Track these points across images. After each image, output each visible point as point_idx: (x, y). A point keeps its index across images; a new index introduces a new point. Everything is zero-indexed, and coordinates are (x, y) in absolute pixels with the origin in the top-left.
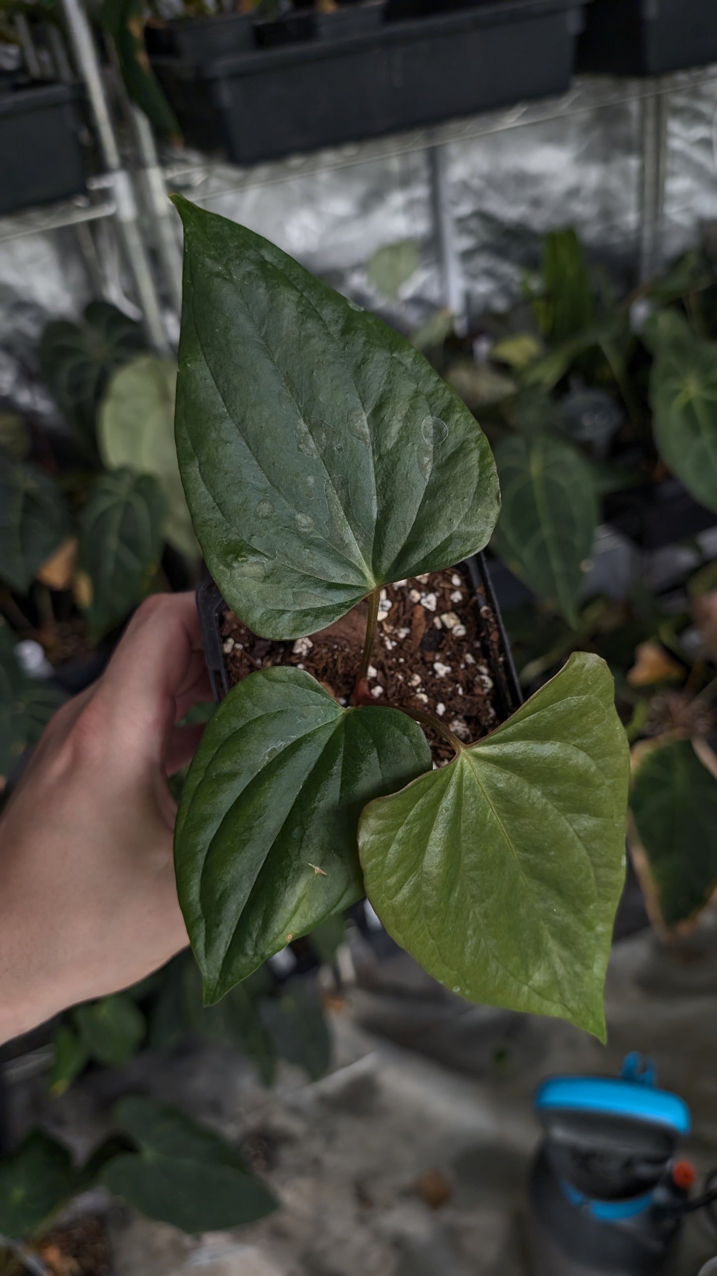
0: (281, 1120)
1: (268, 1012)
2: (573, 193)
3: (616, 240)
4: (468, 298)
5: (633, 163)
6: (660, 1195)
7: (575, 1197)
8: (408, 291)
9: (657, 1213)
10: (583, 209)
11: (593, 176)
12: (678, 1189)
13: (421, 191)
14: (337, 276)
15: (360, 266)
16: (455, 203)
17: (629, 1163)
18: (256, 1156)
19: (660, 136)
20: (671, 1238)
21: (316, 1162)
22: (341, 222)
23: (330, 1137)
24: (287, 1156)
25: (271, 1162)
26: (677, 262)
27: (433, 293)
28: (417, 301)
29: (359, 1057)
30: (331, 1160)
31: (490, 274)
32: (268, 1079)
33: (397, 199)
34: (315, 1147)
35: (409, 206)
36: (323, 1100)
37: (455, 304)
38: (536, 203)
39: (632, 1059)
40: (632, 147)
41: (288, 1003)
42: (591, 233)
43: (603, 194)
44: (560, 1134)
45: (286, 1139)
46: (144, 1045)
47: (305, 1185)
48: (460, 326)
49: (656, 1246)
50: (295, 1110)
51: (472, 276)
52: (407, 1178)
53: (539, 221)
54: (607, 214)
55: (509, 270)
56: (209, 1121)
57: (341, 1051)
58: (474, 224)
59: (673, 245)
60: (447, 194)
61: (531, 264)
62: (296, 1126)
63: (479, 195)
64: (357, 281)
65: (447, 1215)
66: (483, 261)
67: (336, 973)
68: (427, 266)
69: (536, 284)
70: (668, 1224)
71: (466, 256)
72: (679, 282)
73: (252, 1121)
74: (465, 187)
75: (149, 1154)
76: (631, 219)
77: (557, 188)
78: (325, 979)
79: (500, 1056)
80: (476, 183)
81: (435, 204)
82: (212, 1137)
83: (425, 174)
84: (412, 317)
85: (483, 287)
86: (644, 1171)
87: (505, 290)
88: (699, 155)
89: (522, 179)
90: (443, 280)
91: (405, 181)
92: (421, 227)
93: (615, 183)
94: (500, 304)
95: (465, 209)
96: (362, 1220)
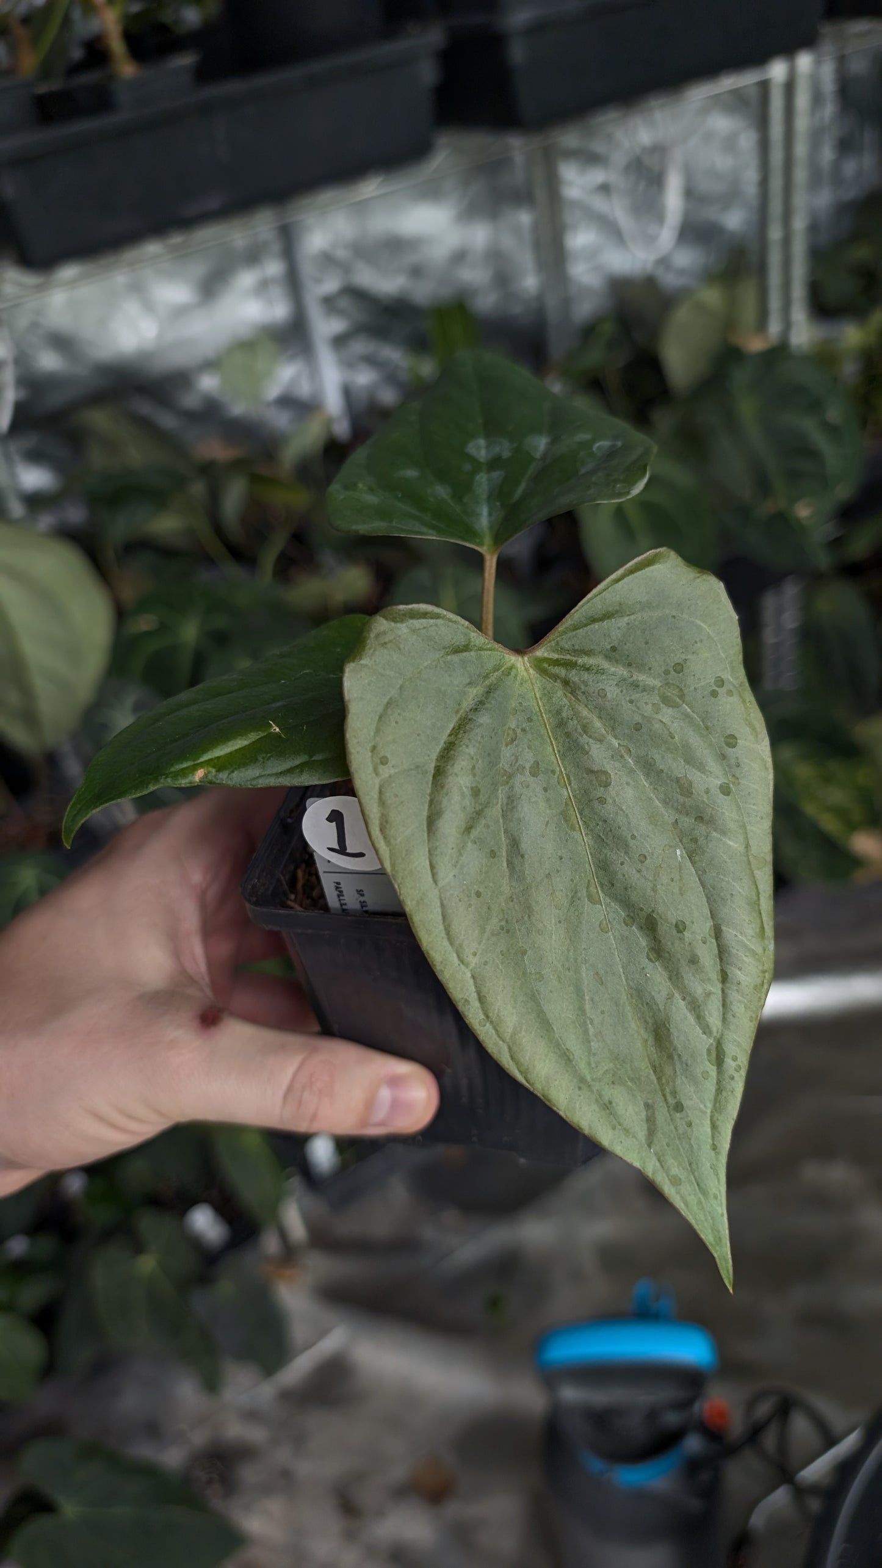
0: (235, 1430)
1: (201, 1303)
2: (460, 257)
3: (517, 309)
4: (347, 392)
5: (525, 218)
6: (693, 1444)
7: (595, 1465)
8: (273, 391)
9: (693, 1466)
10: (474, 276)
11: (479, 235)
12: (713, 1433)
13: (274, 268)
14: (181, 379)
15: (210, 365)
16: (318, 281)
17: (652, 1414)
18: (210, 1482)
19: (553, 183)
20: (711, 1492)
21: (286, 1475)
22: (180, 312)
23: (299, 1441)
24: (249, 1474)
25: (229, 1485)
26: (589, 331)
27: (304, 390)
28: (287, 401)
29: (323, 1333)
30: (304, 1468)
31: (371, 361)
32: (211, 1384)
33: (246, 279)
34: (282, 1456)
35: (262, 288)
36: (287, 1396)
37: (333, 402)
38: (416, 272)
39: (643, 1288)
40: (522, 197)
41: (225, 1288)
42: (486, 302)
43: (495, 256)
44: (570, 1394)
45: (243, 1453)
46: (49, 1370)
47: (275, 1506)
48: (342, 429)
49: (694, 1504)
50: (252, 1415)
51: (348, 364)
52: (399, 1472)
53: (423, 293)
54: (503, 279)
55: (394, 354)
56: (143, 1451)
57: (299, 1331)
58: (344, 303)
59: (584, 309)
60: (307, 269)
61: (419, 344)
62: (255, 1434)
63: (346, 268)
64: (208, 383)
65: (453, 1509)
66: (360, 346)
67: (283, 1235)
68: (292, 358)
69: (427, 368)
70: (705, 1476)
71: (339, 342)
72: (595, 357)
73: (199, 1438)
74: (327, 259)
75: (70, 1509)
76: (530, 282)
77: (438, 253)
78: (271, 1244)
79: (494, 1303)
80: (341, 253)
81: (293, 282)
82: (149, 1471)
83: (276, 247)
84: (281, 420)
85: (364, 378)
86: (672, 1419)
87: (391, 377)
88: (599, 204)
89: (396, 245)
90: (314, 372)
91: (253, 257)
92: (279, 311)
93: (508, 242)
94: (388, 397)
95: (331, 285)
96: (350, 1536)
